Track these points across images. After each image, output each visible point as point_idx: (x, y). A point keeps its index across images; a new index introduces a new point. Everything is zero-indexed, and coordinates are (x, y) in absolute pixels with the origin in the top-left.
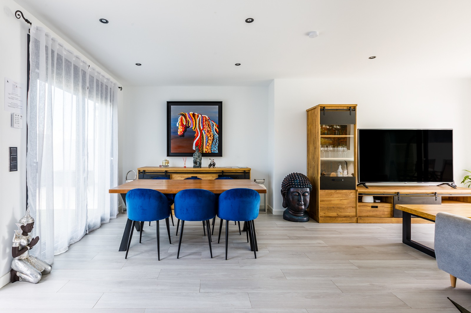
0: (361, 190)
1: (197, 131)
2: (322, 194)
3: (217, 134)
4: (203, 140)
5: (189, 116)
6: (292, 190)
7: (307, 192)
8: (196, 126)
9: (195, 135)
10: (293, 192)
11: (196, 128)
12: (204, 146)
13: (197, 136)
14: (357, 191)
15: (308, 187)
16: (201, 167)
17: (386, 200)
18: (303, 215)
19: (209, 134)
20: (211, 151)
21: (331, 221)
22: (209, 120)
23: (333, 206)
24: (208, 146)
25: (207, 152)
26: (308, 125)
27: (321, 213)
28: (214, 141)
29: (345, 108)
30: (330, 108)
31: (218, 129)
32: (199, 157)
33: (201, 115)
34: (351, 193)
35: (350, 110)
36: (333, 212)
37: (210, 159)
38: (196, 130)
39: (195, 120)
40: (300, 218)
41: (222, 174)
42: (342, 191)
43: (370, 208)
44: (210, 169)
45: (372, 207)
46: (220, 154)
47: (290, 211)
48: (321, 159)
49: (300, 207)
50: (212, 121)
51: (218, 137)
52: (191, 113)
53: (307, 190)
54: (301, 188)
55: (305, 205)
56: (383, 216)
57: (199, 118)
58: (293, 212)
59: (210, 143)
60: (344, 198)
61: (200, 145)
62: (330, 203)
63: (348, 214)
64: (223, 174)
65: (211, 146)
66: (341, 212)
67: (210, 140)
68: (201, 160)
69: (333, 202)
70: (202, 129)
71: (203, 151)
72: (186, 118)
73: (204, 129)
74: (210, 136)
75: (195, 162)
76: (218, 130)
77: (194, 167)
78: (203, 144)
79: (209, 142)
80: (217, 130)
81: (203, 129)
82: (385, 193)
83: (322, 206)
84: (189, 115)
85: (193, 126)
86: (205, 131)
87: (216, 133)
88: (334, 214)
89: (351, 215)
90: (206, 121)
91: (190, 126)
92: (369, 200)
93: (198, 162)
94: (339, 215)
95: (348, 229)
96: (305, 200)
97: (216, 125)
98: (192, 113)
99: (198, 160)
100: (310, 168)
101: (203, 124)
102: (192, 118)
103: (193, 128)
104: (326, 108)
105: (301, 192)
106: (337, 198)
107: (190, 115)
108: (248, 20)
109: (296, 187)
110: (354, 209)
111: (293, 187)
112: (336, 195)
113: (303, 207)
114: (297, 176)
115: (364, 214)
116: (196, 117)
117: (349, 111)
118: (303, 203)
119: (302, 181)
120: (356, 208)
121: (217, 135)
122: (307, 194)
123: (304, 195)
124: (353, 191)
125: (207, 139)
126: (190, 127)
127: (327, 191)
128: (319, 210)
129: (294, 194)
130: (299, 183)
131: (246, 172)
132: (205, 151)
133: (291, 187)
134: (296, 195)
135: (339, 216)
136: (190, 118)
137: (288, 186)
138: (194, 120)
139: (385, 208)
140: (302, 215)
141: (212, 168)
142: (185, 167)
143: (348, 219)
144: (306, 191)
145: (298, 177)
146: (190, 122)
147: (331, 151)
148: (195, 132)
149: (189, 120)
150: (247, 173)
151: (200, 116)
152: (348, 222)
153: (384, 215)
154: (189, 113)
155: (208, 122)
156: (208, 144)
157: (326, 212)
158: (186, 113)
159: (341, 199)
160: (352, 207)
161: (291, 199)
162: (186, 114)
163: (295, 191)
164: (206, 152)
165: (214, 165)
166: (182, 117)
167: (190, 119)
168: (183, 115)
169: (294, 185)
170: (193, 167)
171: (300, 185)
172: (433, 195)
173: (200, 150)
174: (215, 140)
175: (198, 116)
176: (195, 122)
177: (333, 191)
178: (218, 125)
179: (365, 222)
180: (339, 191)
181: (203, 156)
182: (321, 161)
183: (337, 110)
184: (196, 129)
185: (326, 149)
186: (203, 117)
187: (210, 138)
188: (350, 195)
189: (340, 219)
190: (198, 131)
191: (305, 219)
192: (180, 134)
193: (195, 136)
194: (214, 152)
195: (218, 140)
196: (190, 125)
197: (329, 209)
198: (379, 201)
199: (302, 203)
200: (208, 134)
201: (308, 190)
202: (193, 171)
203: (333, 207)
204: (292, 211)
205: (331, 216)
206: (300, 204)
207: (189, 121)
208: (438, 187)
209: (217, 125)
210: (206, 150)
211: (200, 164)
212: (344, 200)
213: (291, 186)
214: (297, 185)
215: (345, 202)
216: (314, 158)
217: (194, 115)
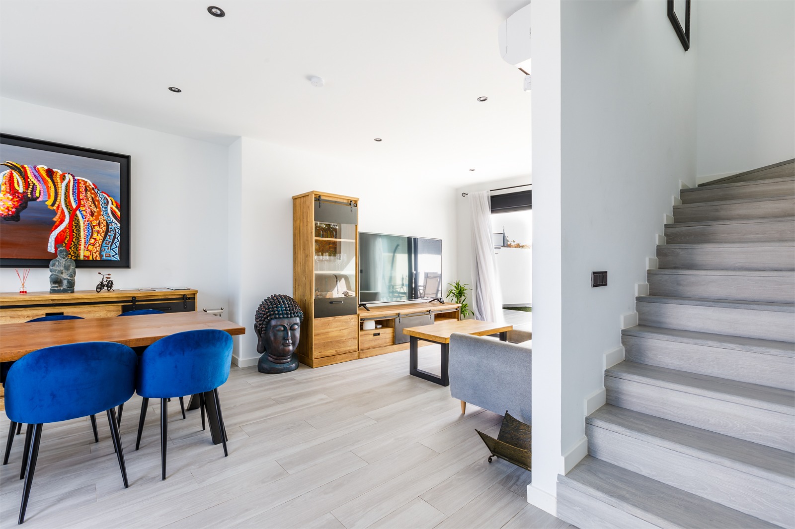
0: (363, 314)
1: (60, 211)
2: (317, 324)
3: (116, 222)
4: (79, 231)
5: (36, 174)
6: (273, 323)
7: (297, 324)
8: (59, 198)
9: (55, 219)
10: (276, 326)
11: (57, 203)
12: (80, 245)
13: (62, 221)
14: (358, 315)
15: (298, 316)
16: (73, 292)
17: (387, 324)
18: (291, 361)
19: (96, 220)
20: (101, 255)
21: (329, 363)
22: (96, 190)
23: (331, 340)
24: (93, 244)
25: (91, 259)
26: (295, 221)
27: (316, 353)
28: (110, 236)
29: (345, 201)
30: (327, 198)
31: (120, 211)
32: (67, 268)
33: (73, 177)
34: (352, 319)
35: (350, 204)
36: (330, 349)
37: (100, 273)
38: (58, 207)
39: (55, 186)
40: (285, 366)
41: (132, 304)
42: (342, 318)
43: (372, 336)
44: (99, 294)
45: (375, 335)
46: (124, 262)
47: (270, 357)
48: (315, 272)
49: (287, 348)
50: (102, 192)
51: (120, 227)
52: (42, 168)
53: (296, 320)
54: (289, 318)
55: (293, 344)
56: (385, 345)
57: (65, 183)
58: (275, 357)
59: (98, 239)
60: (344, 328)
61: (69, 240)
62: (328, 336)
63: (349, 348)
64: (134, 304)
65: (101, 246)
66: (341, 348)
67: (98, 232)
68: (73, 275)
69: (331, 335)
70: (74, 206)
71: (78, 256)
72: (25, 177)
73: (81, 209)
74: (99, 224)
75: (56, 281)
76: (119, 213)
77: (53, 291)
78: (78, 240)
79: (95, 235)
80: (116, 212)
81: (78, 207)
82: (387, 315)
83: (317, 342)
84: (35, 172)
85: (49, 198)
86: (84, 213)
87: (113, 218)
88: (332, 352)
89: (352, 349)
90: (86, 190)
91: (38, 198)
92: (370, 325)
93: (65, 279)
94: (338, 351)
95: (351, 370)
96: (293, 337)
97: (114, 203)
98: (46, 168)
99: (65, 276)
100: (299, 286)
101: (78, 196)
102: (43, 179)
103: (49, 203)
104: (322, 198)
105: (287, 325)
106: (336, 328)
107: (38, 171)
108: (214, 10)
109: (281, 318)
110: (356, 341)
111: (275, 318)
112: (334, 325)
113: (291, 348)
114: (282, 299)
115: (366, 346)
116: (58, 179)
117: (350, 207)
118: (291, 341)
119: (289, 307)
120: (358, 338)
121: (118, 223)
122: (296, 327)
123: (292, 329)
124: (355, 316)
125: (90, 231)
126: (40, 199)
127: (323, 319)
128: (313, 349)
129: (277, 329)
130: (286, 310)
131: (188, 296)
132: (85, 256)
133: (272, 319)
134: (280, 331)
135: (338, 353)
136: (40, 179)
137: (267, 317)
138: (51, 184)
139: (387, 333)
140: (289, 360)
141: (105, 292)
142: (24, 292)
143: (349, 355)
144: (295, 322)
145: (283, 302)
146: (38, 187)
147: (327, 261)
148: (54, 213)
149: (35, 182)
150: (190, 298)
151: (68, 177)
152: (349, 359)
153: (385, 343)
154: (35, 167)
155: (91, 193)
156: (93, 241)
157: (323, 350)
158: (25, 166)
159: (341, 328)
160: (354, 339)
161: (272, 338)
162: (23, 167)
163: (279, 323)
164: (88, 257)
165: (110, 285)
166: (12, 174)
167: (39, 181)
168: (14, 168)
169: (278, 314)
170: (49, 290)
171: (287, 314)
172: (428, 313)
173: (70, 254)
174: (112, 234)
175: (63, 178)
176: (53, 189)
177: (331, 318)
178: (119, 203)
179: (367, 356)
180: (338, 318)
181: (77, 267)
182: (316, 274)
183: (336, 202)
184: (56, 205)
185: (321, 257)
186: (77, 182)
187: (97, 228)
188: (351, 322)
189: (339, 357)
190: (63, 211)
191: (294, 365)
192: (5, 214)
193: (55, 222)
194: (109, 258)
195: (120, 235)
196: (37, 195)
197: (326, 345)
198: (381, 326)
199: (289, 341)
200: (91, 219)
201: (298, 320)
202: (52, 300)
203: (331, 342)
204: (273, 357)
205: (328, 355)
206: (287, 344)
207: (34, 184)
208: (429, 304)
209: (116, 202)
210: (87, 254)
211: (71, 284)
212: (344, 331)
213: (273, 317)
214: (282, 314)
215: (345, 332)
216: (304, 271)
217: (50, 173)
